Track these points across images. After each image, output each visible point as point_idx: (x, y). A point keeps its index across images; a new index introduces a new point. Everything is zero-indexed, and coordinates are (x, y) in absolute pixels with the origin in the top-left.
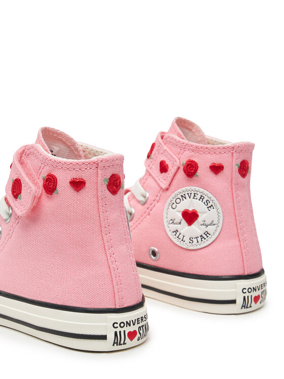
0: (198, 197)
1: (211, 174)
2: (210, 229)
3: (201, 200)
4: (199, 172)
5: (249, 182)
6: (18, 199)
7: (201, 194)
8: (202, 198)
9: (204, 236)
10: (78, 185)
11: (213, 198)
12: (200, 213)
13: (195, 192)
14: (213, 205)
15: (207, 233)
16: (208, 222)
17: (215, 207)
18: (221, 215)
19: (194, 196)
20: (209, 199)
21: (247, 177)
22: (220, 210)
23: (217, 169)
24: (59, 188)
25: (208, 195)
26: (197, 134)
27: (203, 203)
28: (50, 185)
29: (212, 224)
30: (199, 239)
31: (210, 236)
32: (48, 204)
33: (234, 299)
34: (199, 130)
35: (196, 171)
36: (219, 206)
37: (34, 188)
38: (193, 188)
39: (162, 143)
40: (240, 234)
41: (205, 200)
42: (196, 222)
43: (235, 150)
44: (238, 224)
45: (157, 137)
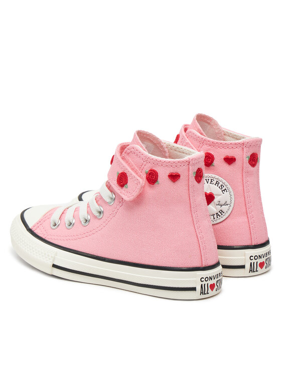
0: (214, 182)
1: (225, 165)
2: (224, 208)
3: (217, 185)
4: (215, 163)
5: (258, 170)
6: (124, 188)
7: (217, 180)
8: (217, 183)
9: (219, 213)
10: (174, 177)
11: (226, 183)
12: (216, 195)
13: (212, 179)
14: (227, 189)
15: (221, 212)
16: (222, 202)
17: (228, 191)
18: (233, 197)
19: (211, 181)
20: (223, 184)
21: (256, 166)
22: (232, 193)
23: (230, 160)
24: (159, 180)
25: (222, 181)
26: (214, 127)
27: (218, 187)
28: (152, 178)
29: (226, 204)
30: (215, 216)
31: (224, 214)
32: (151, 191)
33: (243, 265)
34: (216, 124)
35: (212, 162)
36: (231, 190)
37: (141, 180)
38: (210, 175)
39: (185, 137)
40: (248, 212)
41: (219, 185)
42: (212, 203)
43: (244, 145)
44: (247, 203)
45: (181, 129)
